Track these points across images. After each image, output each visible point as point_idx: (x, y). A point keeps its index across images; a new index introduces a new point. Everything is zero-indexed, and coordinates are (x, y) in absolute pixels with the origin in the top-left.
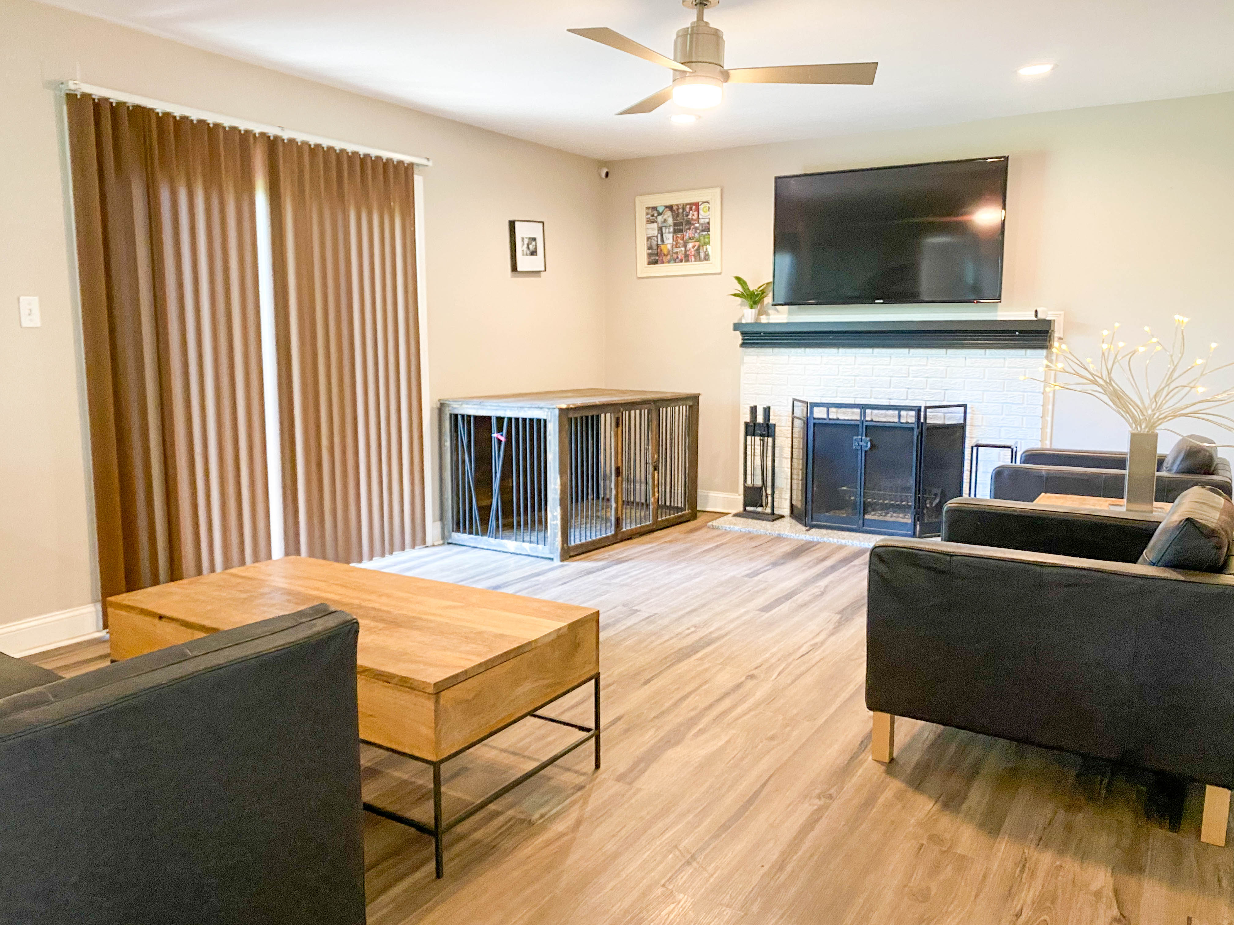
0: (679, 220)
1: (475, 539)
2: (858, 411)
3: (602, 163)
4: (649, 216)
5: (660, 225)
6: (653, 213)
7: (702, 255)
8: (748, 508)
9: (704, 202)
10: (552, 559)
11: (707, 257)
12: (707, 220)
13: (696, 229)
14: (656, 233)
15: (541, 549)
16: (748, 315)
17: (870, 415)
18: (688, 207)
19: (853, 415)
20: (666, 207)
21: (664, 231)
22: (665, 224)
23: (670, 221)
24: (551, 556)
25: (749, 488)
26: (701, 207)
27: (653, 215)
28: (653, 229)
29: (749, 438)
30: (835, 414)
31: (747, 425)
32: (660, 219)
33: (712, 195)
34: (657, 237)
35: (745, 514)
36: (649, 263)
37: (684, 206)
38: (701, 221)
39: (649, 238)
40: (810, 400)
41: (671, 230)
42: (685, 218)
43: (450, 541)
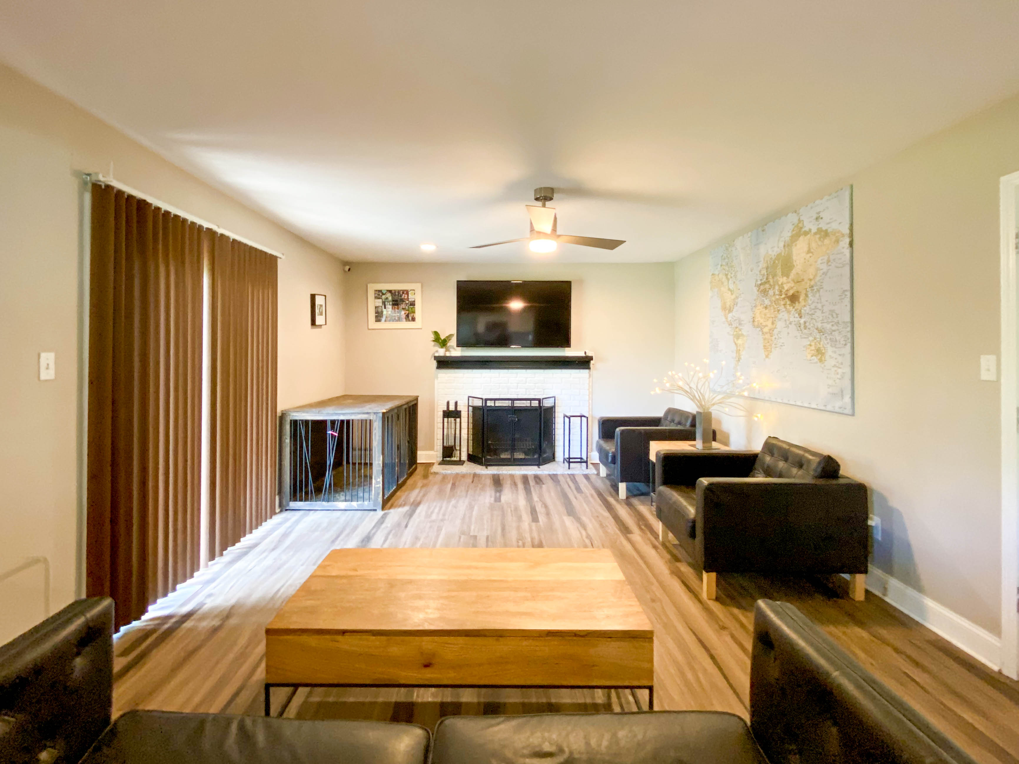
0: (396, 298)
1: (310, 504)
2: (510, 402)
3: (345, 263)
4: (376, 295)
5: (384, 300)
6: (379, 294)
7: (410, 318)
8: (444, 459)
9: (411, 290)
10: (375, 510)
11: (413, 319)
12: (413, 300)
13: (407, 304)
14: (381, 304)
15: (366, 504)
16: (441, 352)
17: (518, 404)
18: (401, 292)
19: (507, 404)
20: (388, 291)
21: (386, 304)
22: (387, 300)
23: (390, 298)
24: (375, 508)
25: (446, 447)
26: (410, 293)
27: (379, 295)
28: (379, 302)
29: (446, 419)
30: (498, 404)
31: (444, 412)
32: (384, 297)
33: (417, 287)
34: (382, 307)
35: (443, 463)
36: (376, 321)
37: (399, 292)
38: (410, 300)
39: (376, 307)
40: (484, 397)
41: (391, 303)
42: (400, 298)
43: (287, 508)
